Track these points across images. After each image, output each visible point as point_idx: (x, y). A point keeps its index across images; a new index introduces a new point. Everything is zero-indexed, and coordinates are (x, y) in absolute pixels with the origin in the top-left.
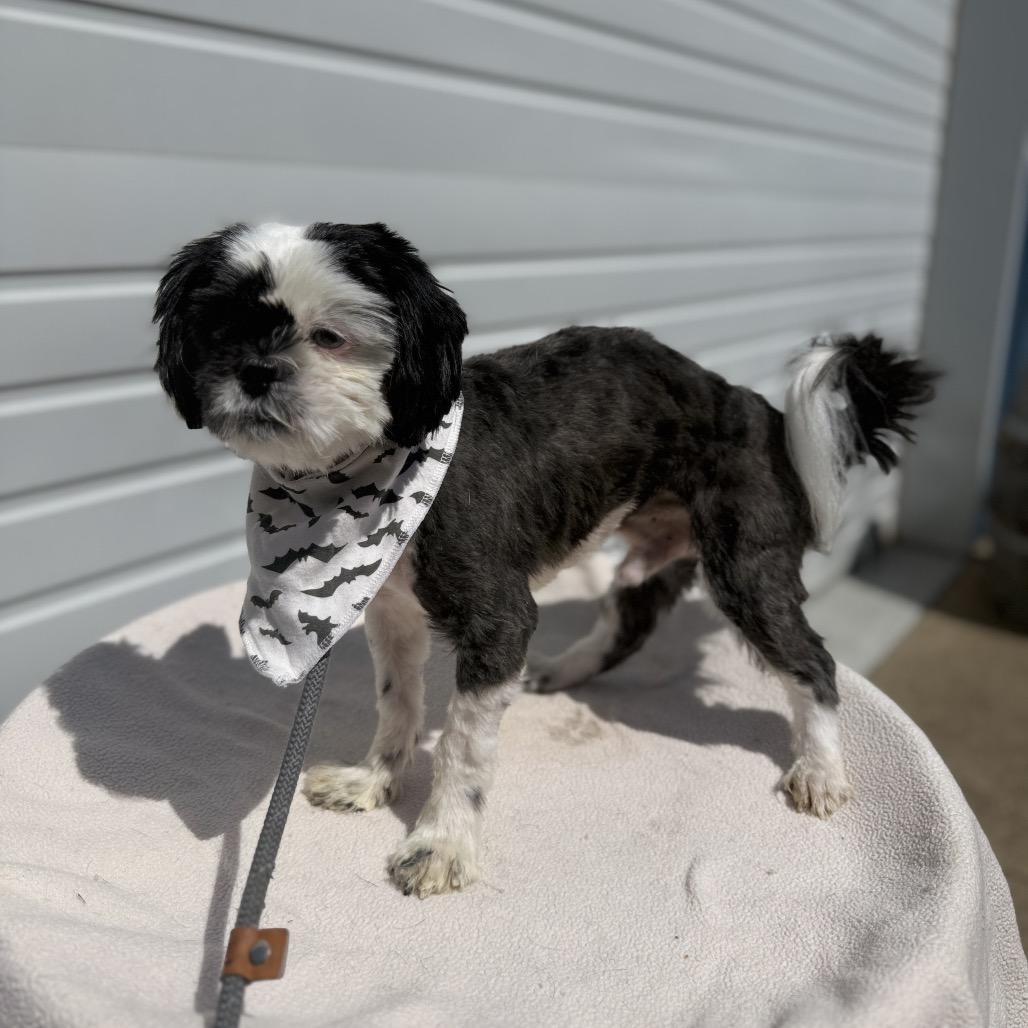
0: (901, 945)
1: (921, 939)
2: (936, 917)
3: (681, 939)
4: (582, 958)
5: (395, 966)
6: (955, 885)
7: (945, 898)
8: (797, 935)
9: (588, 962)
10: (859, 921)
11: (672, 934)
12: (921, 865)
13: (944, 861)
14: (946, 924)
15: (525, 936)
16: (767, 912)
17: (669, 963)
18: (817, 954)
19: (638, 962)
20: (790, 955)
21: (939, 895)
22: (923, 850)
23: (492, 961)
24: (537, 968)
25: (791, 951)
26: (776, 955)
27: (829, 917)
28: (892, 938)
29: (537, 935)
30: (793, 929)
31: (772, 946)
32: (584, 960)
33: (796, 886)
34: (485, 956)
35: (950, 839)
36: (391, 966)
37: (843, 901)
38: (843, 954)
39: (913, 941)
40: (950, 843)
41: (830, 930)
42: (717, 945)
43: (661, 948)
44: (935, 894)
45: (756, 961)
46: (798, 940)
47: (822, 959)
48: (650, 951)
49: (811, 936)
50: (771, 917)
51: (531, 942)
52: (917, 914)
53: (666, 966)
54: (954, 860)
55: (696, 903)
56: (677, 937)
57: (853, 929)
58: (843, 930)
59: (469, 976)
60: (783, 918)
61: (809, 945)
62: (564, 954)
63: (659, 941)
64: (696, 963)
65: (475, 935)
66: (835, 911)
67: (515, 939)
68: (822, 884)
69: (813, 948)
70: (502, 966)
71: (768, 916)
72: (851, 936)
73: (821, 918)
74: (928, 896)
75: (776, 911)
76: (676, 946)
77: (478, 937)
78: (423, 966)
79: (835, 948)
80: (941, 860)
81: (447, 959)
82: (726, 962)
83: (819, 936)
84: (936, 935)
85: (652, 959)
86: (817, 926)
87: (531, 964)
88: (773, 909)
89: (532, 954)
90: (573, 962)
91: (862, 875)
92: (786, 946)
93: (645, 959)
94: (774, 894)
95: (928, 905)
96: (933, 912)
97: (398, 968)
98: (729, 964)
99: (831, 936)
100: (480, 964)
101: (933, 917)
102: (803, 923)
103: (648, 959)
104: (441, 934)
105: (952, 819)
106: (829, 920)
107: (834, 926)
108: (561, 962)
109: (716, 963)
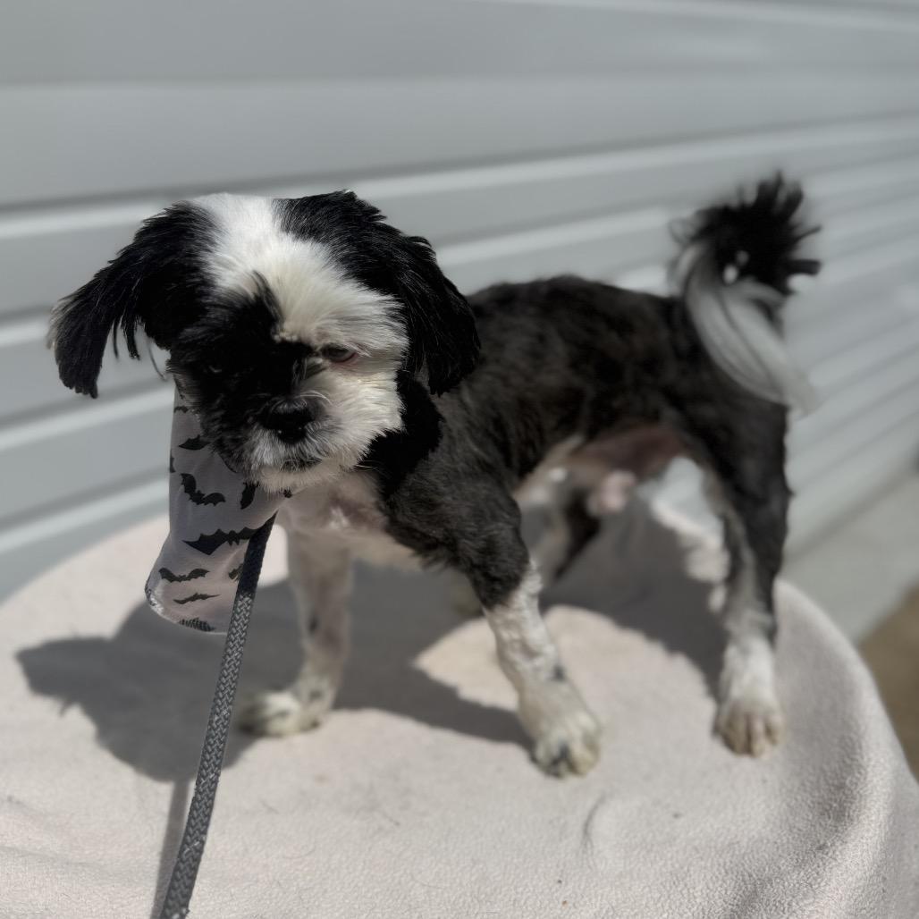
0: (774, 908)
1: (794, 904)
2: (819, 880)
3: (564, 883)
4: (460, 897)
5: (274, 896)
6: (850, 846)
7: (835, 860)
8: (686, 885)
9: (464, 902)
10: (750, 876)
11: (558, 878)
12: (829, 818)
13: (849, 816)
14: (827, 888)
15: (408, 872)
16: (661, 859)
17: (545, 908)
18: (701, 907)
19: (514, 905)
20: (673, 907)
21: (830, 854)
22: (836, 801)
23: (369, 895)
24: (410, 906)
25: (675, 902)
26: (659, 905)
27: (724, 867)
28: (768, 900)
29: (420, 872)
30: (683, 879)
31: (657, 895)
32: (461, 900)
33: (701, 831)
34: (364, 890)
35: (861, 792)
36: (270, 895)
37: (743, 851)
38: (725, 910)
39: (786, 905)
40: (861, 796)
41: (720, 882)
42: (600, 891)
43: (542, 892)
44: (827, 854)
45: (636, 911)
46: (685, 892)
47: (704, 914)
48: (529, 894)
49: (700, 887)
50: (665, 865)
51: (413, 879)
52: (802, 874)
53: (541, 912)
54: (858, 816)
55: (589, 846)
56: (560, 882)
57: (742, 884)
58: (733, 883)
59: (342, 910)
60: (677, 866)
61: (695, 897)
62: (442, 893)
63: (540, 884)
64: (573, 910)
65: (360, 868)
66: (731, 862)
67: (397, 875)
68: (729, 830)
69: (698, 900)
70: (377, 901)
71: (661, 863)
72: (738, 890)
73: (715, 869)
74: (820, 854)
75: (672, 858)
76: (557, 891)
77: (363, 869)
78: (300, 897)
79: (720, 902)
80: (847, 814)
81: (326, 891)
82: (604, 911)
83: (708, 888)
84: (811, 900)
85: (529, 903)
86: (708, 877)
87: (406, 901)
88: (669, 855)
89: (410, 891)
90: (449, 901)
91: (774, 823)
92: (672, 897)
93: (522, 902)
94: (675, 839)
95: (816, 866)
96: (818, 873)
97: (276, 898)
98: (607, 912)
99: (719, 889)
100: (357, 898)
101: (815, 879)
102: (695, 872)
103: (525, 903)
104: (327, 865)
105: (869, 769)
106: (723, 871)
107: (725, 878)
108: (438, 900)
109: (595, 910)
